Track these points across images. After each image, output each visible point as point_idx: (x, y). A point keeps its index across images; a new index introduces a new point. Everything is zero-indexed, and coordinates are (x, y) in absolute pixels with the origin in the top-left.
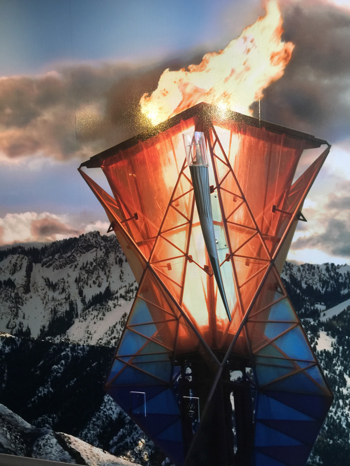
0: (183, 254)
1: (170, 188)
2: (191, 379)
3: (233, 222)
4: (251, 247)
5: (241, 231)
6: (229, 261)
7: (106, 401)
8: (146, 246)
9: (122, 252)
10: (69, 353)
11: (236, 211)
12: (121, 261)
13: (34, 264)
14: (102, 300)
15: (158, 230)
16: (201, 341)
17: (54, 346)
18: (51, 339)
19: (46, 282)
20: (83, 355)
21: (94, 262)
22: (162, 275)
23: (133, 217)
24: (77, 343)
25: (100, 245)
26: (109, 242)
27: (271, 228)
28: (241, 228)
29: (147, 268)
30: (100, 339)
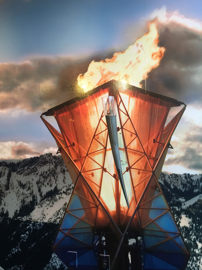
0: (101, 167)
1: (94, 128)
2: (105, 244)
3: (130, 148)
4: (141, 164)
5: (135, 154)
6: (128, 171)
7: (53, 257)
8: (79, 162)
9: (65, 165)
10: (31, 227)
11: (132, 142)
12: (64, 171)
13: (12, 172)
14: (52, 195)
15: (87, 152)
16: (111, 220)
17: (22, 223)
18: (21, 218)
19: (19, 183)
20: (40, 228)
21: (48, 171)
22: (88, 180)
23: (72, 145)
24: (36, 221)
25: (52, 161)
26: (57, 160)
27: (152, 152)
28: (135, 152)
29: (79, 175)
30: (50, 219)
